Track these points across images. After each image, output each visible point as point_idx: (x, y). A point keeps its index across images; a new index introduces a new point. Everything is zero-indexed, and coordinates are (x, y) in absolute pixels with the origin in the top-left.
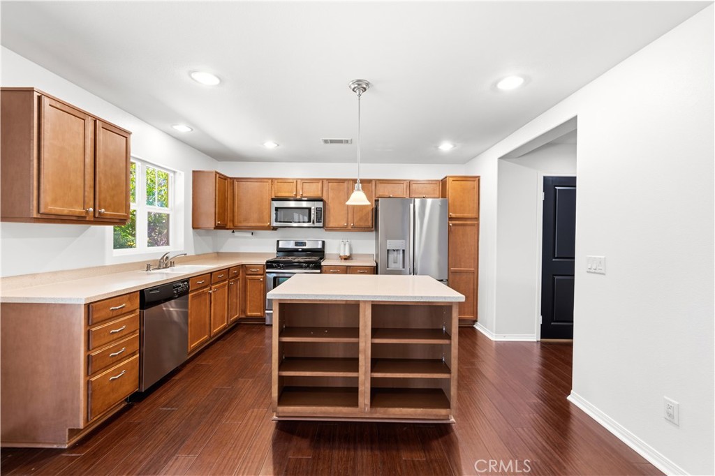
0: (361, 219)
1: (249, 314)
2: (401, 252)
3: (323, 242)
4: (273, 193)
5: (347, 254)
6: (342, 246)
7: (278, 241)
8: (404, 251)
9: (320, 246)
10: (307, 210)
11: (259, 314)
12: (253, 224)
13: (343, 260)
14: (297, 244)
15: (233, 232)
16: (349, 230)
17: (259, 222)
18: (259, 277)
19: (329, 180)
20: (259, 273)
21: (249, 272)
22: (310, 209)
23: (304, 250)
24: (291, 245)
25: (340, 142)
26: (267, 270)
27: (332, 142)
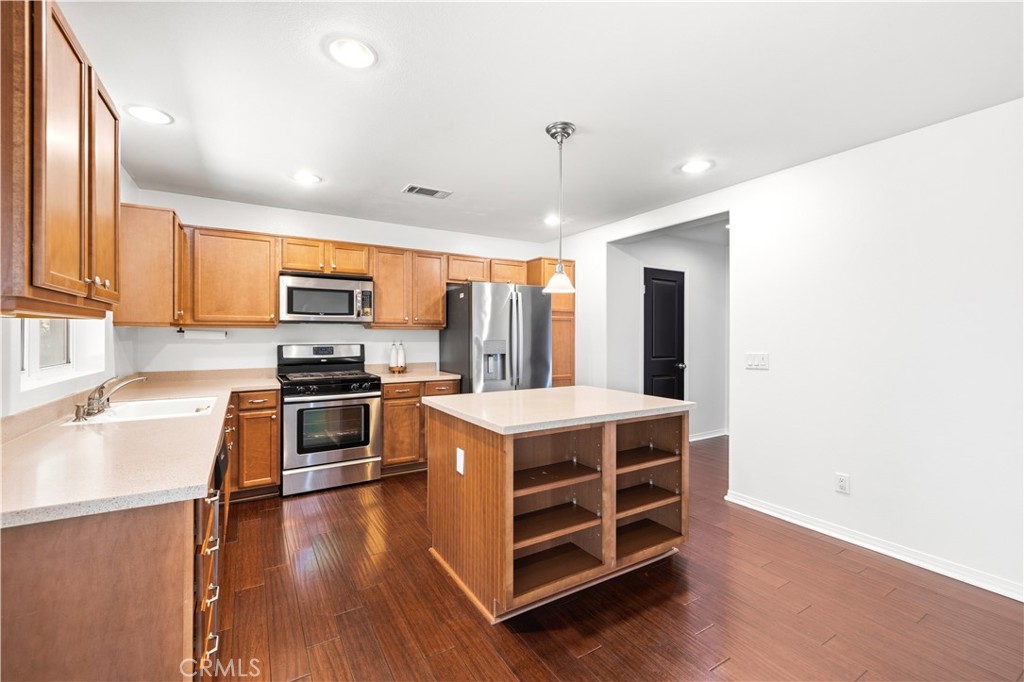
0: (427, 311)
1: (247, 483)
2: (499, 357)
3: (362, 347)
4: (279, 261)
5: (401, 363)
6: (394, 352)
7: (280, 348)
8: (503, 356)
9: (357, 353)
10: (347, 295)
11: (268, 480)
12: (238, 317)
13: (397, 374)
14: (317, 351)
15: (181, 331)
16: (410, 328)
17: (250, 312)
18: (270, 412)
19: (381, 249)
20: (266, 405)
21: (248, 406)
22: (351, 293)
23: (331, 362)
24: (308, 354)
25: (432, 193)
26: (287, 399)
27: (422, 191)
